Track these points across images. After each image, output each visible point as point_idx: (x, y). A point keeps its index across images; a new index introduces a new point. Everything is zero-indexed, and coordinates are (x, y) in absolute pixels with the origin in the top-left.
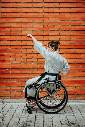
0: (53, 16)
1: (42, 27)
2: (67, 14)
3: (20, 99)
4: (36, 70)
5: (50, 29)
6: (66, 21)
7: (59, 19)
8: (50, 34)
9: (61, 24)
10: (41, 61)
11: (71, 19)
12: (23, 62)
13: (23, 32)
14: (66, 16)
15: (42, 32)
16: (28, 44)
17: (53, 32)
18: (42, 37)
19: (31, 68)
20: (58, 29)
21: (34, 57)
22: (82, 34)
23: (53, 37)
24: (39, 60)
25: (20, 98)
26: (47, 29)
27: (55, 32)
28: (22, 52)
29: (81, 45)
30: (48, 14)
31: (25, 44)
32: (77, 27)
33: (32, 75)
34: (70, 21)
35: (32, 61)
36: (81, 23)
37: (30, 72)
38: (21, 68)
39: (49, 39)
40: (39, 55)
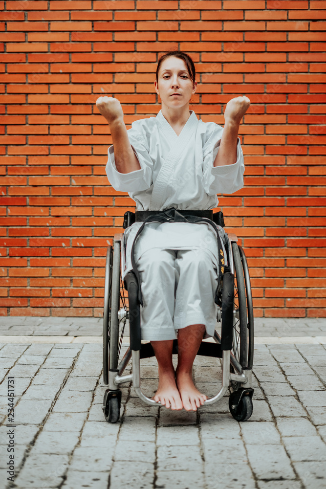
1: (87, 26)
4: (64, 201)
5: (118, 37)
8: (119, 57)
9: (162, 15)
10: (82, 165)
12: (12, 170)
13: (10, 48)
15: (86, 47)
16: (32, 99)
17: (130, 47)
18: (87, 68)
19: (46, 192)
20: (152, 36)
21: (54, 150)
22: (249, 57)
23: (131, 68)
24: (76, 160)
26: (107, 37)
27: (140, 47)
28: (10, 130)
31: (21, 99)
32: (228, 26)
33: (47, 220)
35: (50, 165)
36: (244, 10)
37: (42, 210)
38: (3, 194)
39: (113, 77)
40: (75, 140)
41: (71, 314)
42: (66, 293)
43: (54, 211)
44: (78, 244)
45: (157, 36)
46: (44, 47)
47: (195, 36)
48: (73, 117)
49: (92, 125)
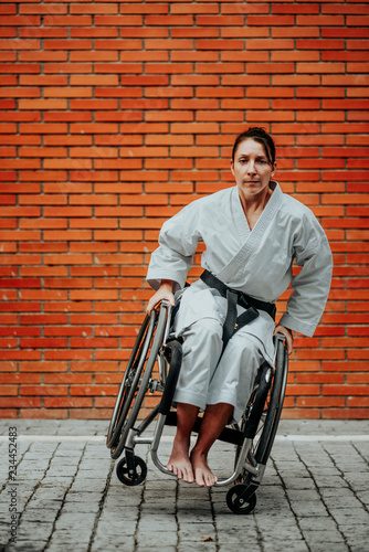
0: (162, 32)
1: (112, 80)
2: (229, 20)
3: (10, 417)
4: (84, 283)
5: (149, 92)
6: (225, 56)
7: (189, 44)
8: (149, 116)
9: (200, 68)
10: (106, 241)
11: (250, 44)
12: (24, 246)
13: (23, 104)
14: (226, 32)
15: (112, 104)
16: (47, 164)
17: (163, 104)
18: (113, 128)
19: (64, 272)
20: (189, 92)
21: (74, 223)
22: (301, 116)
23: (163, 128)
24: (99, 235)
25: (12, 413)
26: (136, 92)
27: (174, 104)
28: (22, 200)
29: (297, 165)
30: (137, 20)
31: (35, 164)
32: (276, 80)
33: (65, 306)
34: (244, 55)
35: (69, 241)
36: (295, 62)
37: (59, 293)
38: (13, 274)
39: (144, 139)
40: (99, 211)
41: (93, 416)
42: (88, 391)
43: (74, 295)
44: (102, 333)
45: (194, 91)
46: (63, 104)
47: (238, 92)
48: (96, 185)
49: (118, 194)
